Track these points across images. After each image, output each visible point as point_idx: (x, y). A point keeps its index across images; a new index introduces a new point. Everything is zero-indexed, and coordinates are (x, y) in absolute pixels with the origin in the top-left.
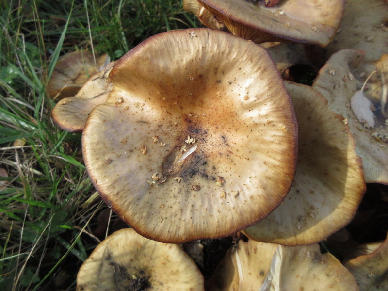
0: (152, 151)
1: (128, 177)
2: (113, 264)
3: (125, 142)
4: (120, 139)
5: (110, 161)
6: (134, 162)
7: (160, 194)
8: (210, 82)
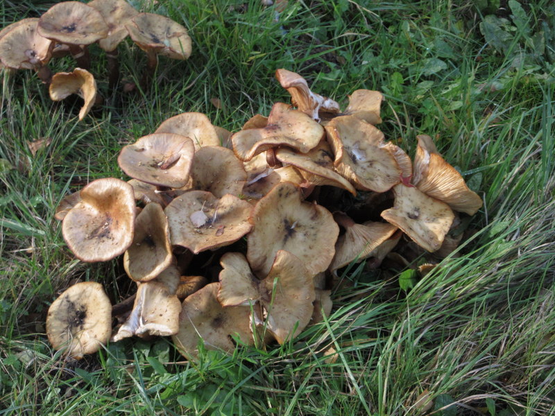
0: (89, 227)
1: (76, 234)
2: (69, 301)
3: (79, 222)
4: (78, 220)
5: (71, 228)
6: (81, 229)
7: (88, 243)
8: (114, 198)
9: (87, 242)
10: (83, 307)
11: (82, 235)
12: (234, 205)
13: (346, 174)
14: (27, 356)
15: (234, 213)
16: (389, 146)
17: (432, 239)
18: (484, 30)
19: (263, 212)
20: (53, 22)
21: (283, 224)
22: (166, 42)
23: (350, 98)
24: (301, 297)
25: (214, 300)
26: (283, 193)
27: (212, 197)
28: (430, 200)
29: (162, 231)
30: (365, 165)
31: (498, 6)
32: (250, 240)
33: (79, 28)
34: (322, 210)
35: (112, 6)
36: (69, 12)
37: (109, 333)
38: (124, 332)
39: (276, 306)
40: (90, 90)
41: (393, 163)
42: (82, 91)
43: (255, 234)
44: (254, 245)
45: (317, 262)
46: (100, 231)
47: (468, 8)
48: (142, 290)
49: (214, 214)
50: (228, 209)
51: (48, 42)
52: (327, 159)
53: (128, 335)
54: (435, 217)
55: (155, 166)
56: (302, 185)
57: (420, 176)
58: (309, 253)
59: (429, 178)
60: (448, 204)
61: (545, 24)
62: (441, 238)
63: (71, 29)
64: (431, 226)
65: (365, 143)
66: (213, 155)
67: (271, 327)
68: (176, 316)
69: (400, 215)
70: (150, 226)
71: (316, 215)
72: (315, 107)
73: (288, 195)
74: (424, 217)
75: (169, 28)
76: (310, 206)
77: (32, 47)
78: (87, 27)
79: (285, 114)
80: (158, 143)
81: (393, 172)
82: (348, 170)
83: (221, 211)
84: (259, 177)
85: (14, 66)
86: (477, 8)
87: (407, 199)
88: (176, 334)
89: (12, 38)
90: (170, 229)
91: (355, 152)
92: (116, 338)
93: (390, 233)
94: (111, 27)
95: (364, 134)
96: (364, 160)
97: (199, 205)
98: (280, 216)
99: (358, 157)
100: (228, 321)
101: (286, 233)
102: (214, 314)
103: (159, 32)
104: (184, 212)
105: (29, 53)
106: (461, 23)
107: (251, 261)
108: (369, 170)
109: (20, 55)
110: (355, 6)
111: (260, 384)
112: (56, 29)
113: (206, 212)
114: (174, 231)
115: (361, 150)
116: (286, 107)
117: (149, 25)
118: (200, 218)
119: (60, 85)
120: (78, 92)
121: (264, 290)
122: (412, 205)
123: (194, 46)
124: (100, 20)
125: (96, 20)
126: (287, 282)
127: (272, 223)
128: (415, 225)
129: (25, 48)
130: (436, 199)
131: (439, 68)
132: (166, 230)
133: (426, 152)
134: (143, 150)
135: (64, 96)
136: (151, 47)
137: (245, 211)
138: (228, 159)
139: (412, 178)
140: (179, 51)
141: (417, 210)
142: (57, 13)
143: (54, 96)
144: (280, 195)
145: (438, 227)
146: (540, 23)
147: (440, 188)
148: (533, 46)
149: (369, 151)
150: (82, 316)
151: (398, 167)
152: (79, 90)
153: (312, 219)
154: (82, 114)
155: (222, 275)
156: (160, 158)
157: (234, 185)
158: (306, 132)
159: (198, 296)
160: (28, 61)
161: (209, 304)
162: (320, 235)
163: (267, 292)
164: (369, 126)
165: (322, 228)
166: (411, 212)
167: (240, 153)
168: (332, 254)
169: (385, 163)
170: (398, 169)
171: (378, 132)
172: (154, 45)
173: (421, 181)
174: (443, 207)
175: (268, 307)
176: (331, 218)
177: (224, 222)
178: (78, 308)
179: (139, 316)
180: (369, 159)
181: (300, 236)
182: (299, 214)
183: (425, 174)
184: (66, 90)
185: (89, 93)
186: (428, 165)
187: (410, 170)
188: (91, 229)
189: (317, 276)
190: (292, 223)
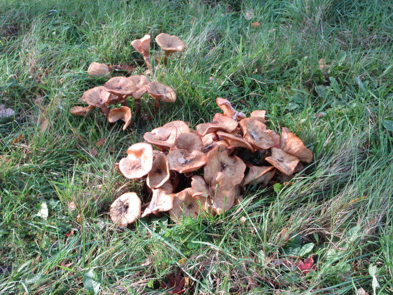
1: (125, 168)
2: (120, 201)
5: (123, 166)
9: (131, 171)
10: (127, 203)
11: (128, 168)
12: (198, 154)
13: (248, 141)
14: (101, 224)
15: (197, 158)
16: (269, 131)
17: (289, 170)
18: (317, 90)
19: (211, 157)
20: (111, 86)
21: (220, 164)
22: (164, 95)
23: (251, 114)
24: (229, 194)
25: (189, 195)
26: (220, 149)
27: (187, 152)
28: (289, 155)
29: (165, 164)
30: (258, 140)
31: (324, 80)
32: (205, 169)
33: (123, 88)
34: (238, 158)
35: (138, 79)
36: (118, 81)
37: (140, 214)
38: (147, 211)
39: (217, 198)
40: (128, 116)
41: (271, 138)
42: (124, 117)
43: (207, 166)
44: (207, 171)
45: (236, 180)
46: (137, 166)
47: (310, 81)
48: (155, 192)
49: (188, 159)
50: (194, 157)
51: (109, 94)
52: (240, 135)
53: (149, 212)
54: (290, 161)
55: (160, 140)
56: (229, 148)
57: (284, 145)
58: (232, 177)
59: (288, 144)
60: (297, 156)
61: (347, 87)
62: (293, 169)
63: (120, 88)
64: (288, 165)
65: (258, 130)
66: (187, 136)
67: (215, 207)
68: (172, 201)
69: (274, 159)
70: (159, 164)
71: (235, 161)
72: (234, 114)
73: (222, 151)
74: (285, 161)
75: (165, 89)
76: (232, 158)
77: (100, 97)
78: (127, 88)
79: (220, 118)
80: (161, 131)
81: (271, 143)
82: (249, 139)
83: (191, 158)
84: (209, 146)
85: (93, 105)
86: (314, 81)
87: (277, 154)
88: (171, 209)
89: (91, 93)
90: (169, 164)
91: (253, 134)
92: (143, 216)
93: (270, 168)
94: (138, 89)
95: (257, 126)
96: (257, 137)
97: (181, 155)
98: (219, 160)
99: (254, 136)
100: (195, 206)
101: (221, 168)
102: (189, 202)
103: (161, 90)
104: (175, 158)
105: (99, 100)
106: (307, 89)
107: (206, 179)
108: (260, 141)
109: (95, 100)
110: (254, 81)
111: (209, 232)
112: (112, 88)
113: (185, 158)
114: (170, 165)
115: (256, 133)
116: (221, 115)
117: (156, 87)
118: (182, 160)
119: (114, 115)
120: (122, 118)
121: (212, 191)
122: (280, 156)
123: (177, 98)
124: (133, 84)
125: (131, 85)
126: (222, 187)
127: (215, 163)
128: (281, 164)
129: (97, 98)
130: (291, 154)
131: (295, 107)
132: (167, 164)
133: (286, 133)
134: (155, 134)
135: (116, 120)
136: (157, 96)
137: (203, 157)
138: (194, 138)
139: (280, 145)
140: (170, 98)
141: (282, 158)
142: (113, 82)
143: (111, 120)
144: (219, 150)
145: (292, 165)
146: (345, 87)
147: (292, 148)
148: (342, 97)
149: (260, 133)
150: (127, 207)
151: (273, 140)
152: (123, 117)
153: (234, 163)
154: (124, 128)
155: (192, 183)
156: (163, 137)
157: (197, 148)
158: (230, 124)
159: (181, 193)
160: (99, 103)
161: (186, 197)
162: (237, 169)
163: (213, 192)
164: (259, 122)
165: (238, 166)
166: (279, 159)
167: (200, 133)
168: (243, 177)
169: (267, 138)
170: (273, 141)
171: (264, 125)
172: (158, 95)
173: (284, 147)
174: (294, 158)
175: (213, 198)
176: (242, 161)
177: (193, 162)
178: (125, 204)
179: (154, 204)
180: (260, 137)
181: (228, 169)
182: (228, 161)
183: (286, 143)
184: (117, 117)
185: (128, 117)
186: (287, 139)
187: (279, 142)
188: (132, 165)
189: (236, 185)
190: (224, 164)
